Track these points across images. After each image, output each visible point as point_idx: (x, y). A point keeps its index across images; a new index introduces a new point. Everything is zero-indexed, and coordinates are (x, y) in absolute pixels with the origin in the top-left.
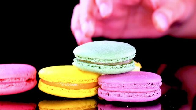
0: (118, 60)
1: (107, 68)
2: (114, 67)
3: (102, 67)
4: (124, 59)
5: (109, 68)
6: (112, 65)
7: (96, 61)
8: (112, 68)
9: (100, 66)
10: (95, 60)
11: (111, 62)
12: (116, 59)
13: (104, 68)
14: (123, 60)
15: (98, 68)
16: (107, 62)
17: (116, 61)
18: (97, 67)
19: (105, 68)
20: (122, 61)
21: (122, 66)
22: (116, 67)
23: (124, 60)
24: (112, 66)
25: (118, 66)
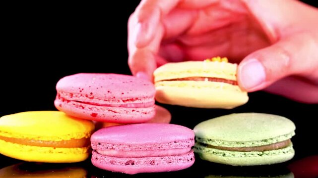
0: (254, 142)
1: (236, 156)
2: (247, 153)
3: (227, 153)
4: (266, 141)
5: (239, 155)
6: (244, 150)
7: (219, 144)
8: (243, 156)
9: (225, 152)
10: (216, 142)
11: (242, 146)
12: (250, 140)
13: (231, 155)
14: (263, 142)
15: (222, 155)
16: (236, 146)
17: (250, 145)
18: (221, 153)
19: (233, 156)
20: (260, 144)
21: (261, 153)
22: (252, 154)
23: (265, 143)
24: (243, 153)
25: (255, 153)
